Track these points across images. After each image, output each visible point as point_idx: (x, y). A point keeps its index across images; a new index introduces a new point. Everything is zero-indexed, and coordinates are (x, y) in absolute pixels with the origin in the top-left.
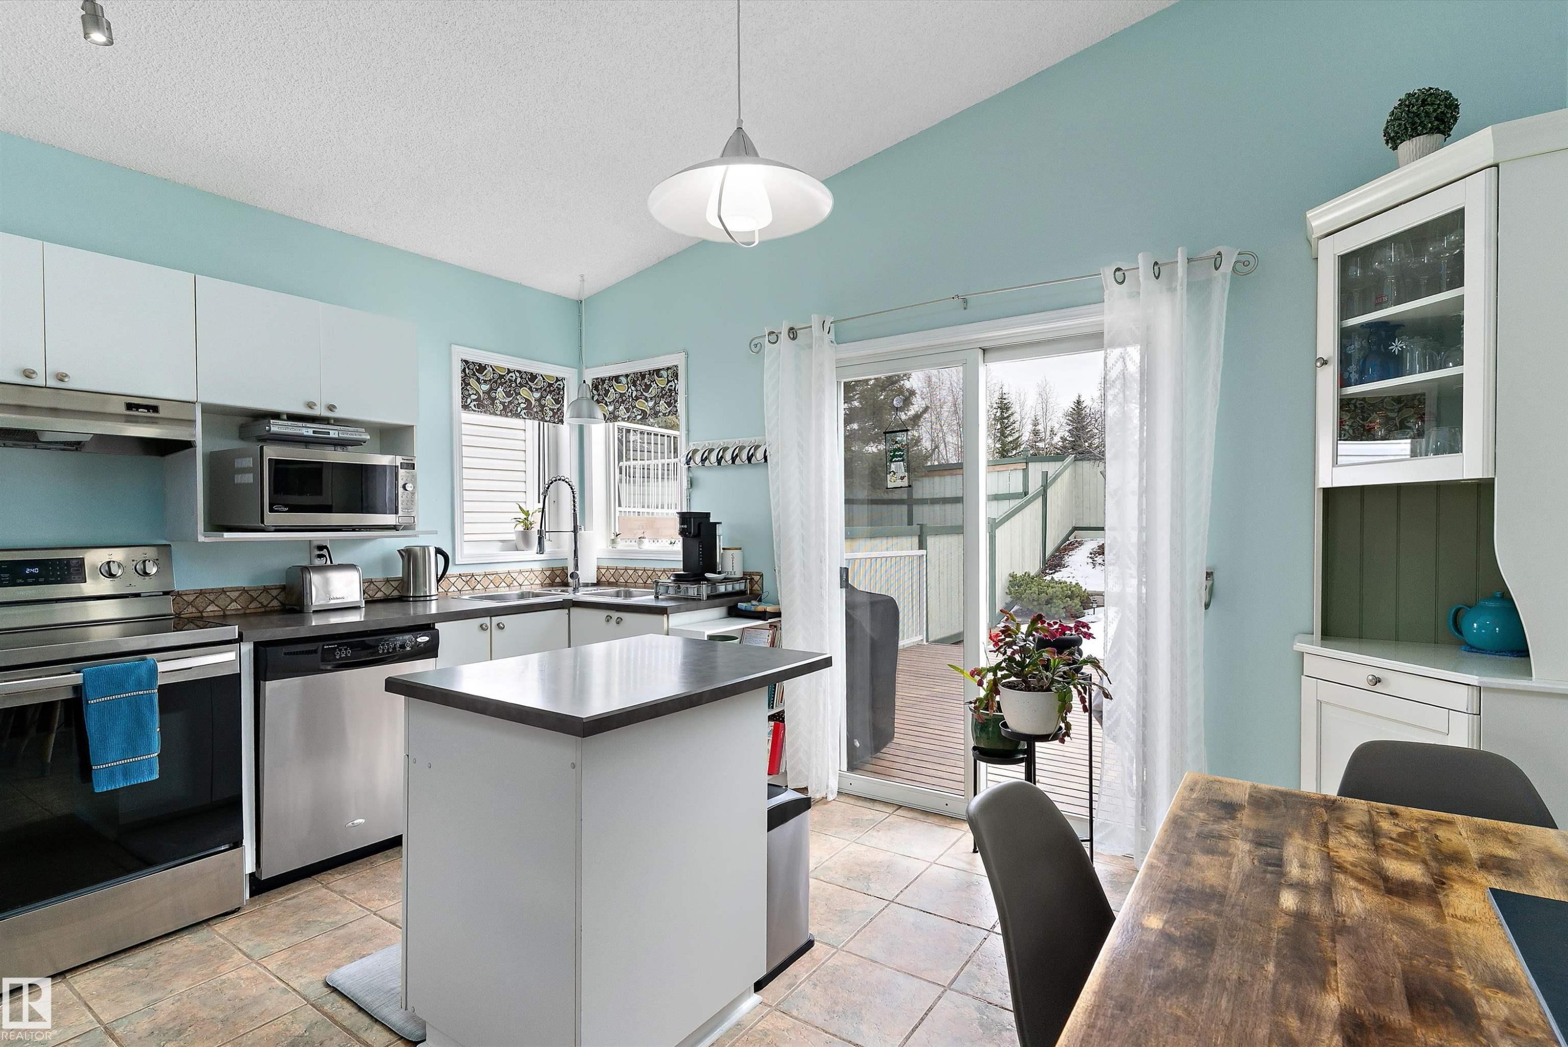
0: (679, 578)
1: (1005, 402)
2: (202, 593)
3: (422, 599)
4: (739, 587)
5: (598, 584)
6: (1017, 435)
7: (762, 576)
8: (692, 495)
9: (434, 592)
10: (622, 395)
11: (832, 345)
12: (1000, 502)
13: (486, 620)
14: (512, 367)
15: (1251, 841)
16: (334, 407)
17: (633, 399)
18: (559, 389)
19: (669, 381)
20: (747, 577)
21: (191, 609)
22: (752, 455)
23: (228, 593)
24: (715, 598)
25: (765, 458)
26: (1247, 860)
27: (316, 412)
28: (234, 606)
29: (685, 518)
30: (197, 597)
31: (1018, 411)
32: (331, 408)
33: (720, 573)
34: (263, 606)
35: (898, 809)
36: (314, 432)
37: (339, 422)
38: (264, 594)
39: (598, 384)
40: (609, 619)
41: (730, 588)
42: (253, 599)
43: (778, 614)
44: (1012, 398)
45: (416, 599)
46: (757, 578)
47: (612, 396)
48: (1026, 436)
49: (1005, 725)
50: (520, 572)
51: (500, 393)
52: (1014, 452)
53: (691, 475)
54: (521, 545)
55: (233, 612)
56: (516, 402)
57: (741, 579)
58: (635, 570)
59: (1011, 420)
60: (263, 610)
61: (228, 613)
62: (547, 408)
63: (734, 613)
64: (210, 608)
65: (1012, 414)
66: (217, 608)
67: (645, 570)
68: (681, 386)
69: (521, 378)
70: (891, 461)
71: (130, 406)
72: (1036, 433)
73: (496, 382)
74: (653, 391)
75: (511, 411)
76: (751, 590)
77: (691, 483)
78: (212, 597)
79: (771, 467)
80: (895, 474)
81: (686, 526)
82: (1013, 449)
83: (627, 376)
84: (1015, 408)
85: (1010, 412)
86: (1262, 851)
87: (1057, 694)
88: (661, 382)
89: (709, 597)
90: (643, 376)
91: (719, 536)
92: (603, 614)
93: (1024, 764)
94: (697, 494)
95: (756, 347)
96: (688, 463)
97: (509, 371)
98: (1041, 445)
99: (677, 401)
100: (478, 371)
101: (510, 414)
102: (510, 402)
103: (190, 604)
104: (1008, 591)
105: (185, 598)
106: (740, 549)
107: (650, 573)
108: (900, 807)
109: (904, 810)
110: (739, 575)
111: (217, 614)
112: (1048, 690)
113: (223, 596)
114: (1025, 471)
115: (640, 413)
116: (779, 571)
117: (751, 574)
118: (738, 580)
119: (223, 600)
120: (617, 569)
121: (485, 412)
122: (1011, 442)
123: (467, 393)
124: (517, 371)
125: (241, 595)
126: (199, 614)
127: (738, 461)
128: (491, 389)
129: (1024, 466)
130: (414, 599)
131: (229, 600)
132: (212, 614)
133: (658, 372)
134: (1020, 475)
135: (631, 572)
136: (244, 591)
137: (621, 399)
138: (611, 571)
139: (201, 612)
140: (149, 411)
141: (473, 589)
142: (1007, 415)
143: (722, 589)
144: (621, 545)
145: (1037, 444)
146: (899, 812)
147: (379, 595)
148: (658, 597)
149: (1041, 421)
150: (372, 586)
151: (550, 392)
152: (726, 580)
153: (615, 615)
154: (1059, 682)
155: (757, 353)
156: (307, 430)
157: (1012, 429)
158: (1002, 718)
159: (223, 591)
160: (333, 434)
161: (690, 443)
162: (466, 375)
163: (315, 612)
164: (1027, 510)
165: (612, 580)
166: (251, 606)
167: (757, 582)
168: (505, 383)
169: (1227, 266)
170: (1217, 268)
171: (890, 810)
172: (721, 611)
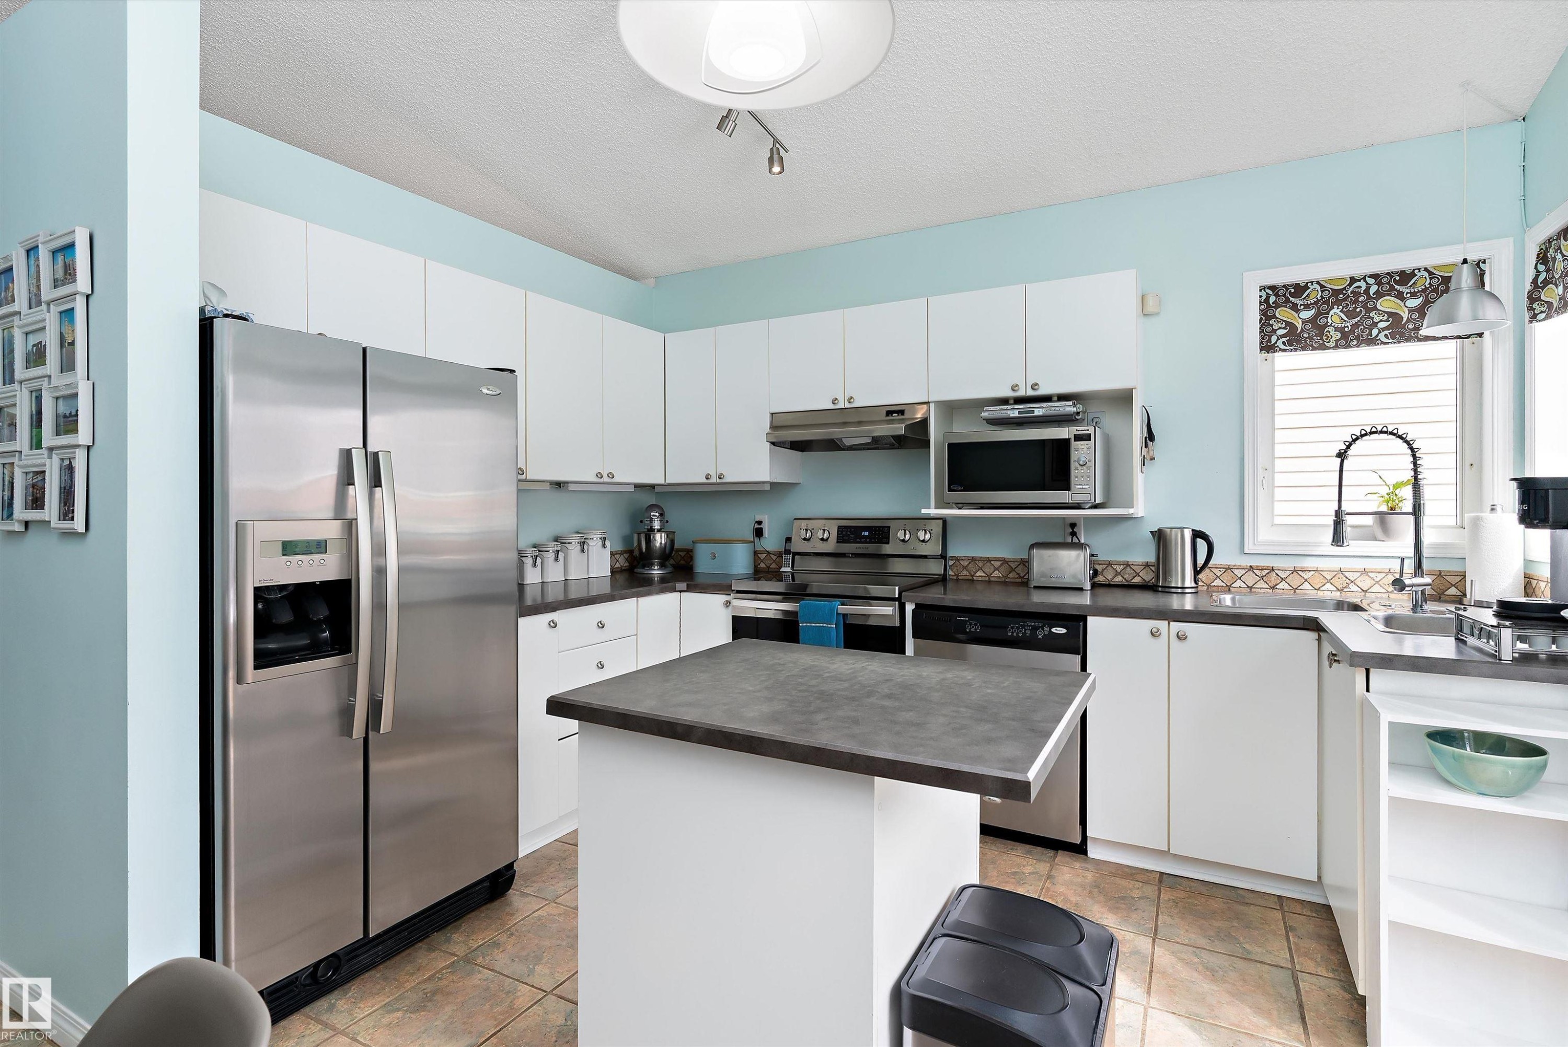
2: (973, 560)
14: (1357, 272)
21: (965, 573)
23: (992, 562)
28: (997, 574)
30: (970, 563)
34: (1020, 577)
38: (1021, 566)
39: (1546, 249)
42: (1012, 570)
47: (1559, 265)
50: (1365, 572)
51: (1336, 315)
54: (1379, 532)
55: (996, 580)
56: (1369, 322)
60: (1020, 580)
61: (992, 579)
64: (979, 574)
66: (983, 575)
69: (1379, 283)
71: (887, 414)
73: (1327, 302)
75: (1357, 338)
78: (980, 564)
97: (1353, 280)
100: (1292, 295)
101: (1355, 342)
102: (1356, 326)
103: (965, 568)
105: (961, 562)
111: (984, 579)
113: (988, 564)
119: (989, 569)
121: (1304, 349)
123: (1269, 329)
124: (1371, 276)
125: (1002, 565)
126: (970, 578)
128: (1319, 314)
131: (993, 569)
132: (980, 579)
136: (1004, 561)
139: (973, 576)
140: (899, 415)
151: (1438, 290)
156: (1013, 412)
159: (989, 560)
160: (1039, 412)
162: (1269, 306)
166: (1011, 575)
168: (1345, 299)
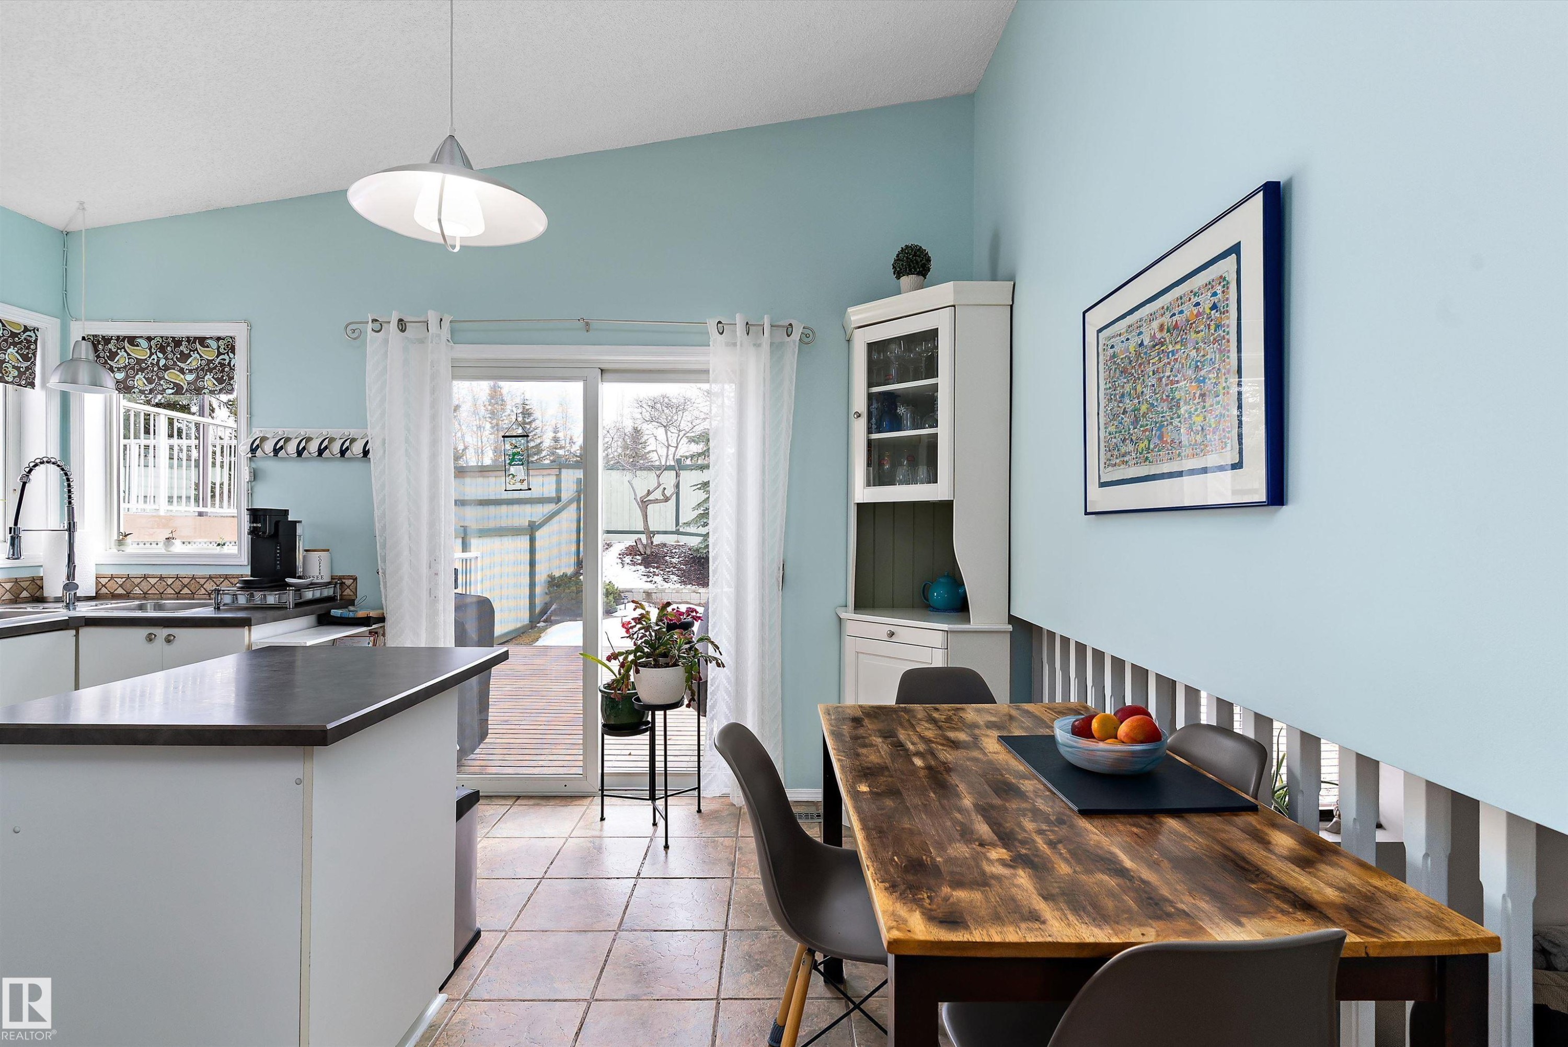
0: (247, 586)
1: (527, 407)
4: (327, 592)
5: (97, 597)
6: (538, 441)
7: (355, 579)
8: (255, 489)
10: (139, 361)
11: (449, 344)
12: (533, 506)
17: (159, 368)
18: (28, 341)
19: (219, 354)
20: (337, 581)
22: (347, 449)
24: (302, 607)
25: (366, 453)
29: (256, 515)
31: (540, 417)
33: (300, 578)
35: (517, 800)
39: (97, 342)
40: (150, 638)
41: (318, 594)
43: (382, 619)
44: (533, 405)
46: (348, 582)
47: (122, 359)
48: (547, 442)
49: (638, 699)
52: (536, 457)
53: (253, 465)
57: (329, 583)
58: (161, 578)
59: (533, 426)
62: (8, 365)
63: (325, 620)
65: (534, 420)
67: (177, 578)
68: (239, 360)
70: (510, 464)
72: (556, 440)
74: (194, 362)
76: (341, 595)
77: (255, 475)
79: (374, 463)
80: (514, 476)
81: (259, 525)
82: (535, 454)
83: (149, 339)
84: (537, 414)
85: (532, 418)
88: (209, 354)
89: (297, 605)
90: (177, 342)
91: (300, 536)
92: (143, 632)
94: (260, 488)
95: (354, 332)
96: (253, 450)
98: (561, 452)
99: (233, 378)
106: (328, 550)
107: (186, 581)
108: (518, 798)
109: (522, 799)
110: (326, 579)
112: (675, 665)
114: (558, 476)
115: (171, 387)
116: (384, 573)
117: (340, 578)
118: (326, 585)
120: (128, 578)
122: (533, 447)
127: (326, 454)
129: (556, 472)
133: (202, 340)
134: (553, 479)
135: (153, 581)
137: (139, 366)
138: (118, 580)
142: (529, 420)
143: (309, 595)
144: (131, 547)
145: (557, 451)
146: (521, 803)
148: (219, 608)
149: (561, 429)
151: (13, 344)
152: (312, 585)
153: (162, 632)
155: (355, 339)
157: (535, 435)
158: (635, 694)
161: (254, 430)
164: (564, 515)
165: (120, 591)
167: (349, 587)
169: (796, 336)
170: (788, 336)
171: (510, 802)
172: (310, 620)
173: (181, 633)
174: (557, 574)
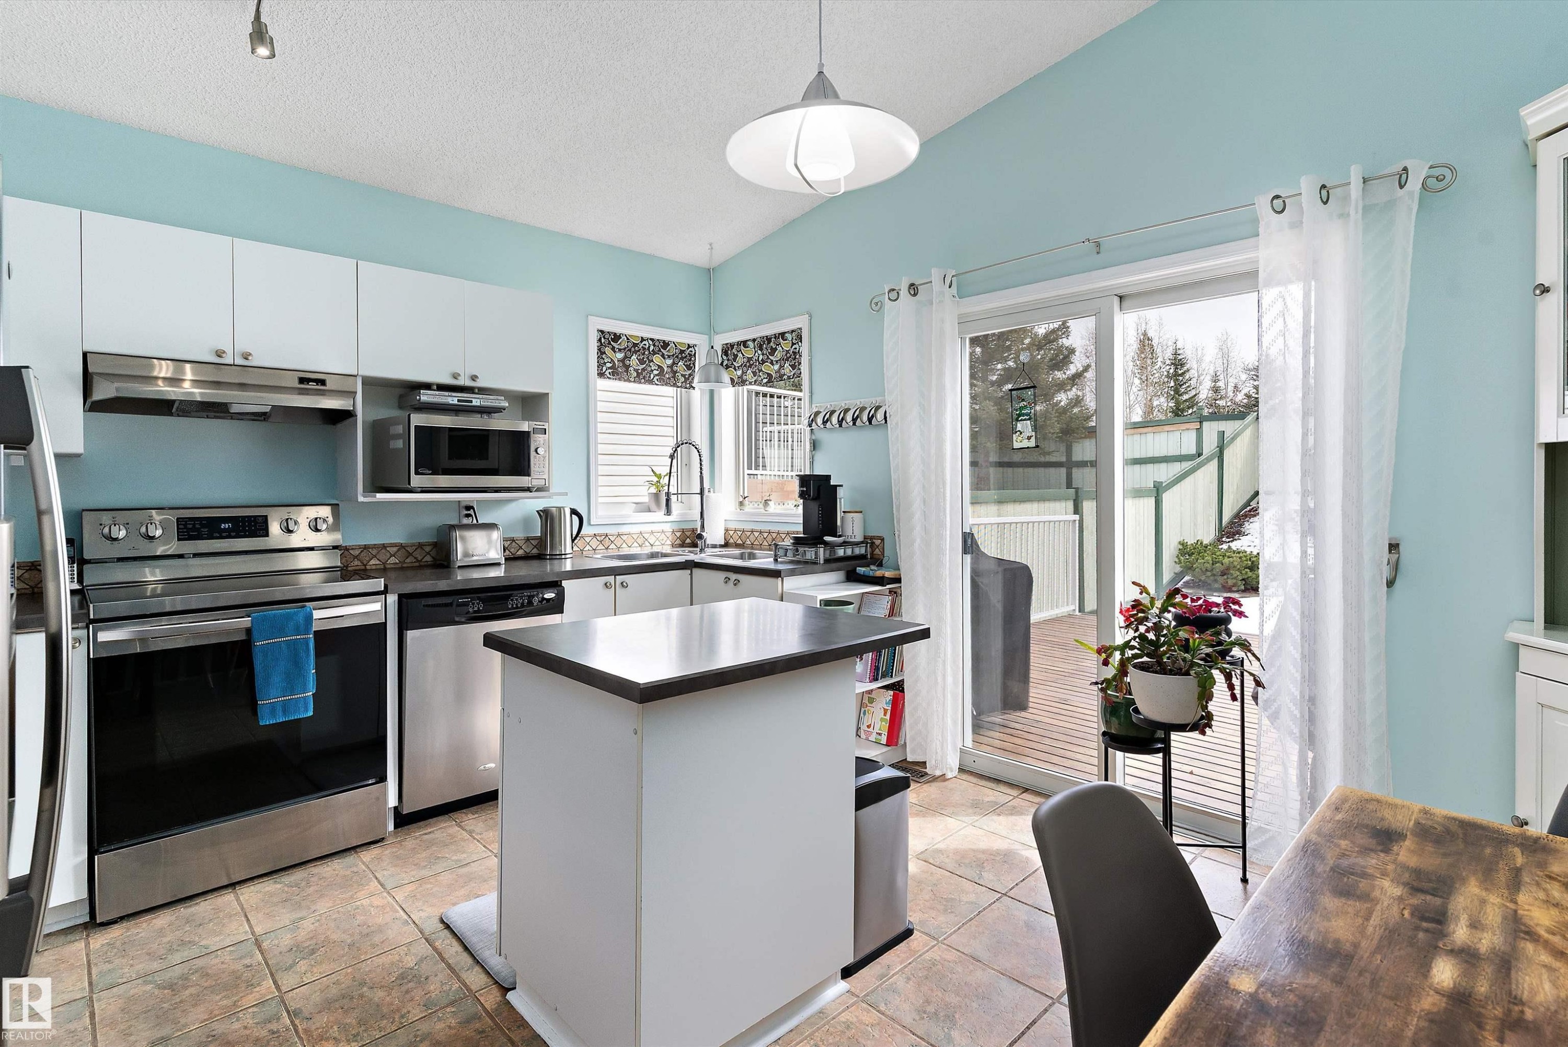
0: (798, 541)
1: (1180, 357)
2: (366, 547)
3: (558, 557)
4: (859, 551)
5: (726, 545)
6: (1193, 393)
7: (883, 540)
8: (815, 458)
9: (569, 550)
10: (749, 359)
11: (954, 299)
12: (1169, 464)
13: (611, 579)
14: (645, 335)
15: (1405, 884)
16: (476, 377)
17: (759, 363)
18: (690, 355)
19: (793, 344)
20: (868, 541)
21: (356, 562)
22: (873, 416)
23: (388, 549)
24: (832, 563)
25: (885, 418)
26: (1395, 910)
27: (461, 382)
28: (393, 560)
29: (805, 481)
30: (362, 552)
31: (1195, 366)
32: (474, 378)
33: (840, 536)
34: (418, 561)
35: (1023, 792)
36: (459, 401)
37: (482, 391)
38: (419, 550)
39: (727, 349)
40: (727, 580)
41: (849, 552)
42: (410, 554)
43: (898, 580)
44: (1188, 353)
45: (553, 557)
46: (878, 542)
47: (740, 360)
48: (1204, 393)
49: (1137, 711)
50: (652, 532)
51: (634, 360)
52: (1190, 411)
53: (814, 437)
54: (653, 507)
55: (392, 566)
56: (649, 369)
57: (862, 542)
58: (761, 532)
59: (1187, 377)
60: (417, 564)
61: (388, 566)
62: (678, 374)
63: (852, 577)
64: (373, 562)
65: (1188, 370)
66: (378, 562)
68: (804, 348)
69: (654, 345)
70: (1017, 420)
71: (302, 380)
72: (1216, 390)
73: (630, 350)
74: (779, 354)
75: (644, 378)
76: (872, 554)
77: (815, 445)
78: (374, 552)
79: (891, 429)
80: (1021, 433)
81: (805, 489)
82: (1189, 408)
83: (754, 340)
84: (1192, 364)
85: (1185, 368)
86: (1415, 901)
87: (1197, 680)
88: (786, 345)
89: (827, 561)
90: (769, 339)
91: (840, 499)
92: (721, 575)
93: (1161, 755)
94: (819, 456)
95: (876, 306)
96: (810, 425)
97: (643, 340)
98: (1221, 403)
99: (800, 363)
100: (613, 340)
101: (643, 381)
102: (643, 369)
103: (356, 557)
104: (1177, 561)
105: (351, 552)
106: (861, 512)
107: (774, 535)
108: (1026, 790)
109: (1029, 793)
110: (859, 538)
111: (378, 567)
112: (1187, 673)
113: (383, 551)
114: (1199, 431)
115: (766, 376)
116: (899, 536)
117: (872, 538)
118: (857, 544)
119: (383, 556)
120: (743, 531)
121: (620, 379)
122: (1186, 401)
123: (602, 362)
124: (651, 339)
125: (398, 550)
126: (363, 567)
127: (858, 422)
128: (626, 357)
129: (1197, 425)
130: (551, 557)
131: (388, 555)
132: (374, 567)
133: (782, 335)
134: (1193, 435)
135: (756, 534)
136: (401, 547)
137: (749, 364)
138: (738, 532)
139: (365, 565)
140: (317, 385)
141: (607, 549)
142: (1182, 371)
143: (840, 552)
144: (748, 508)
145: (1217, 402)
146: (1026, 796)
147: (520, 552)
148: (777, 560)
149: (1221, 377)
150: (514, 544)
151: (682, 359)
152: (845, 544)
153: (733, 576)
154: (1199, 665)
155: (878, 311)
156: (452, 399)
157: (1188, 387)
158: (1133, 702)
159: (384, 546)
160: (476, 402)
161: (813, 406)
162: (602, 345)
163: (459, 567)
164: (1199, 473)
165: (739, 542)
166: (408, 560)
167: (878, 546)
168: (639, 351)
169: (1414, 184)
170: (1401, 187)
171: (1015, 792)
172: (838, 575)
173: (744, 579)
174: (1191, 541)
